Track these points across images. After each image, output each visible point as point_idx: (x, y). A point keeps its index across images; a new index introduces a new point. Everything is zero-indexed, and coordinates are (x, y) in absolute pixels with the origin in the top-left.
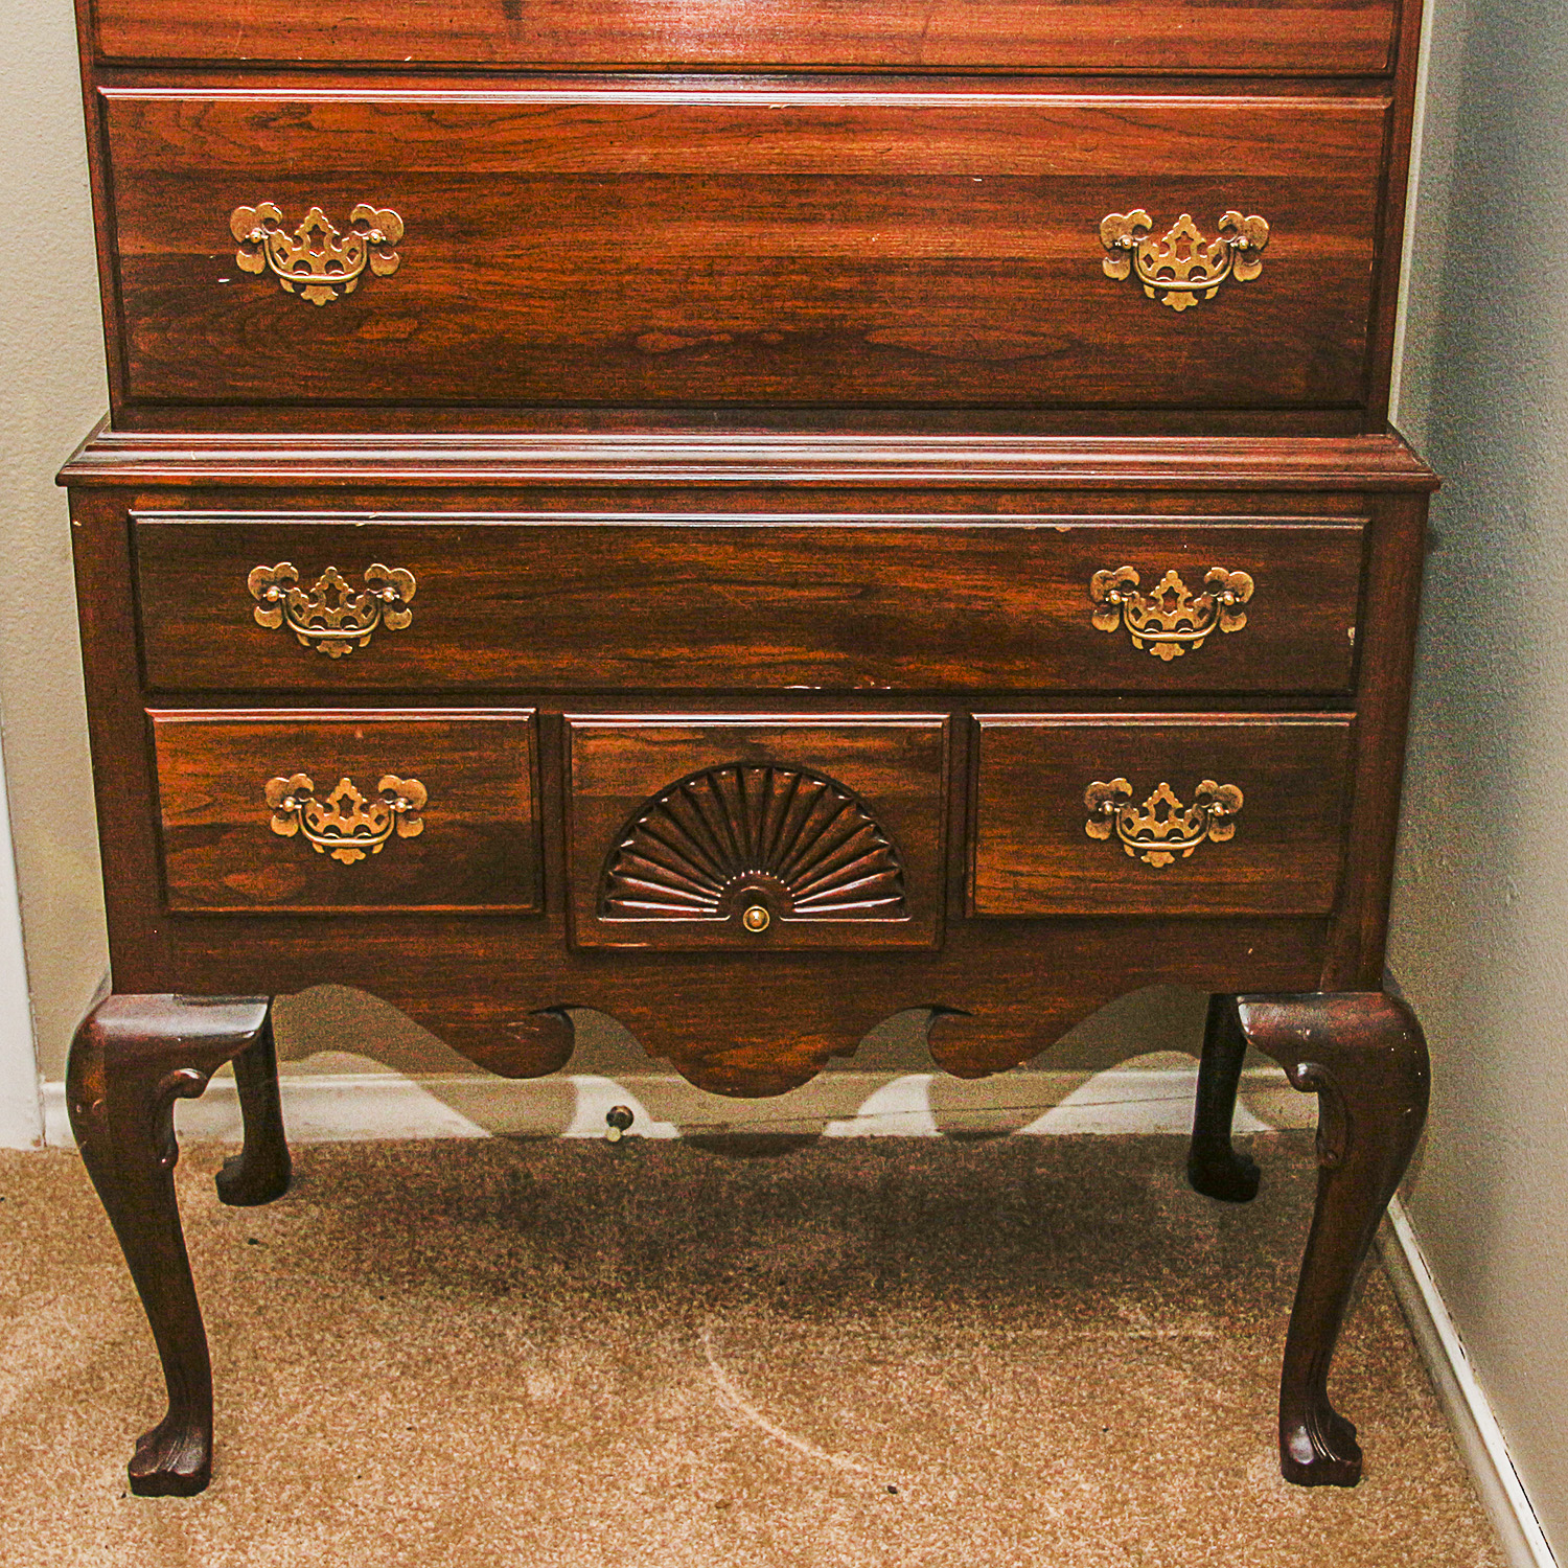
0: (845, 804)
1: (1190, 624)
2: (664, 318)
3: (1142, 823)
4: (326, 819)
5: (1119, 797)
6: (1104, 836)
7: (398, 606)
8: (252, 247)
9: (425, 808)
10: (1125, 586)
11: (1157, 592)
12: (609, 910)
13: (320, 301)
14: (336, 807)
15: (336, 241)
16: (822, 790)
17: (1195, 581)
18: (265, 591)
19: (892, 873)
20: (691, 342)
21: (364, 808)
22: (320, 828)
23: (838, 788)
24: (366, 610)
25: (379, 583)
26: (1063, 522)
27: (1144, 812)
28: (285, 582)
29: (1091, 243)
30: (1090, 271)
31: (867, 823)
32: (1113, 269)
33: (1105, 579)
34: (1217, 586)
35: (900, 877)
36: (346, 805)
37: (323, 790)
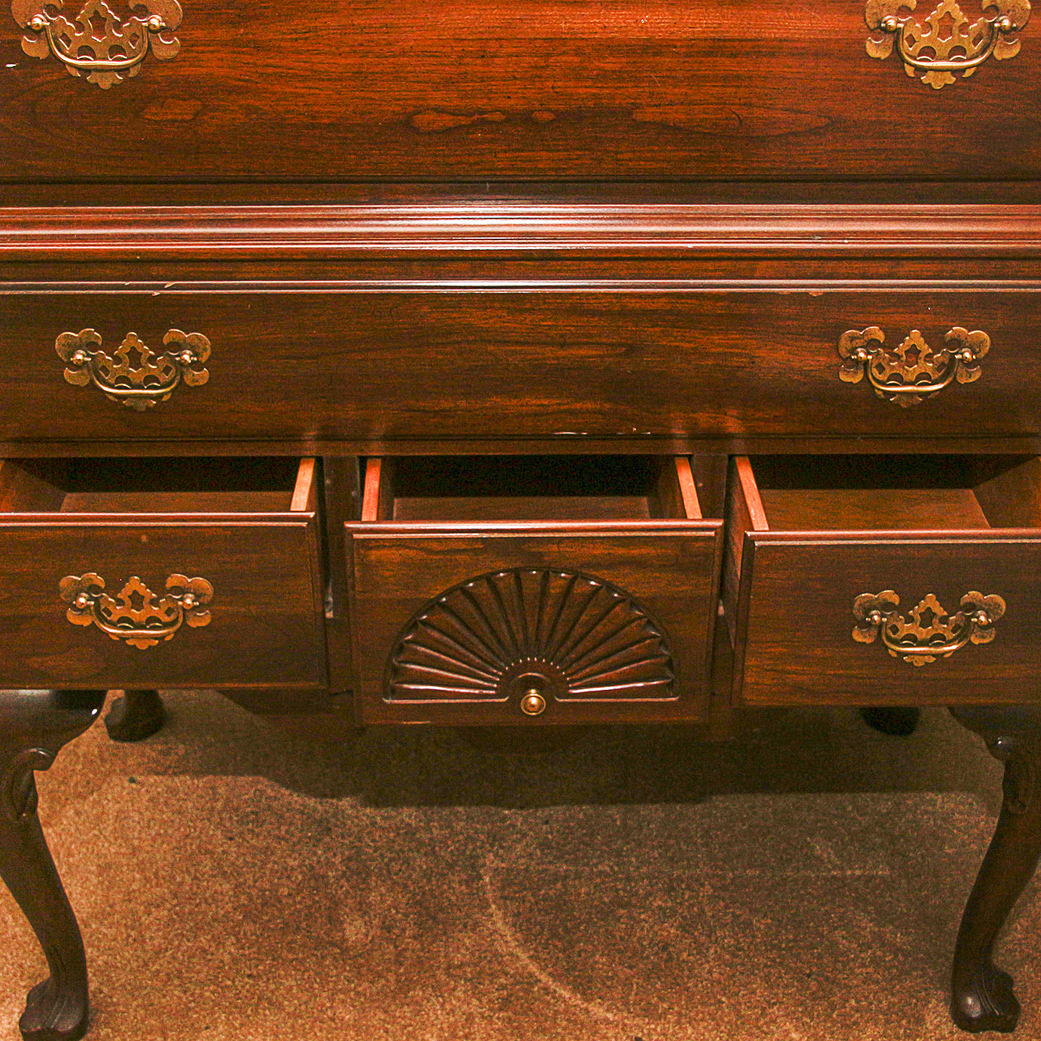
0: (618, 602)
1: (929, 378)
2: (438, 98)
3: (906, 628)
4: (118, 611)
5: (886, 606)
6: (868, 641)
7: (196, 366)
8: (37, 33)
9: (212, 602)
10: (871, 344)
11: (901, 349)
12: (395, 693)
13: (106, 84)
14: (127, 601)
15: (118, 26)
16: (596, 590)
17: (936, 338)
18: (72, 355)
19: (664, 660)
20: (464, 121)
21: (154, 602)
22: (114, 618)
23: (611, 588)
24: (167, 370)
25: (178, 347)
26: (815, 286)
27: (910, 619)
28: (91, 346)
29: (856, 22)
30: (853, 52)
31: (640, 618)
32: (876, 50)
33: (852, 338)
34: (957, 343)
35: (669, 664)
36: (137, 600)
37: (114, 586)
